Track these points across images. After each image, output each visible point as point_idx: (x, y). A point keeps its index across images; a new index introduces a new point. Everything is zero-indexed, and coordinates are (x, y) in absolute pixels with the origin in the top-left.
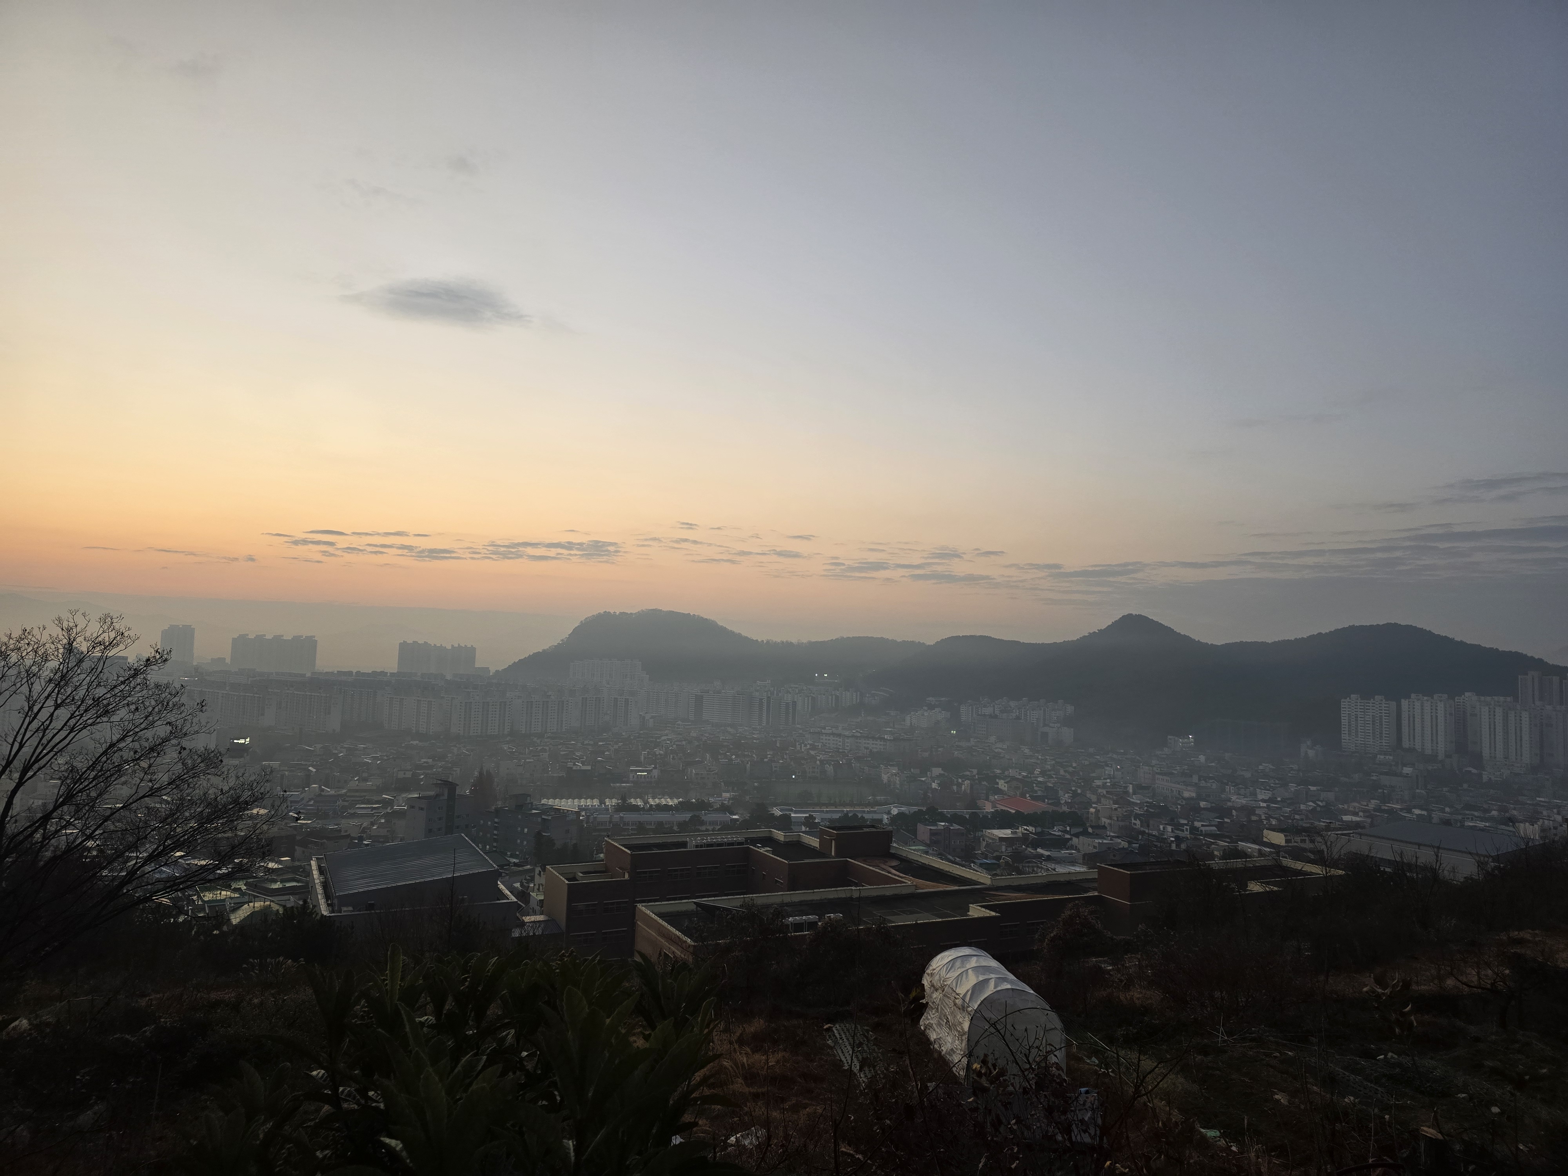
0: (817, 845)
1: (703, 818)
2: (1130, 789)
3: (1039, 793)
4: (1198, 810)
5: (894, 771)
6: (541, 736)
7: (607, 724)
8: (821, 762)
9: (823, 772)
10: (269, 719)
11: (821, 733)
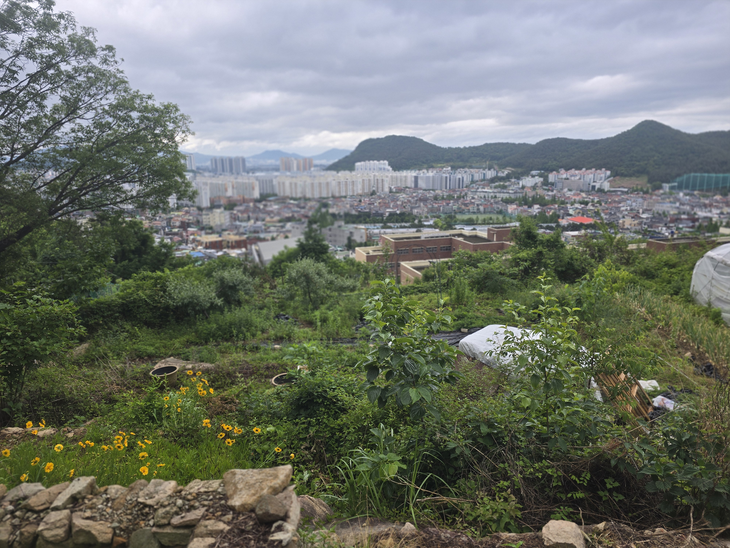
2: (641, 211)
3: (590, 215)
4: (681, 219)
5: (515, 206)
6: (345, 197)
7: (374, 191)
8: (478, 205)
9: (478, 209)
10: (229, 193)
11: (476, 192)
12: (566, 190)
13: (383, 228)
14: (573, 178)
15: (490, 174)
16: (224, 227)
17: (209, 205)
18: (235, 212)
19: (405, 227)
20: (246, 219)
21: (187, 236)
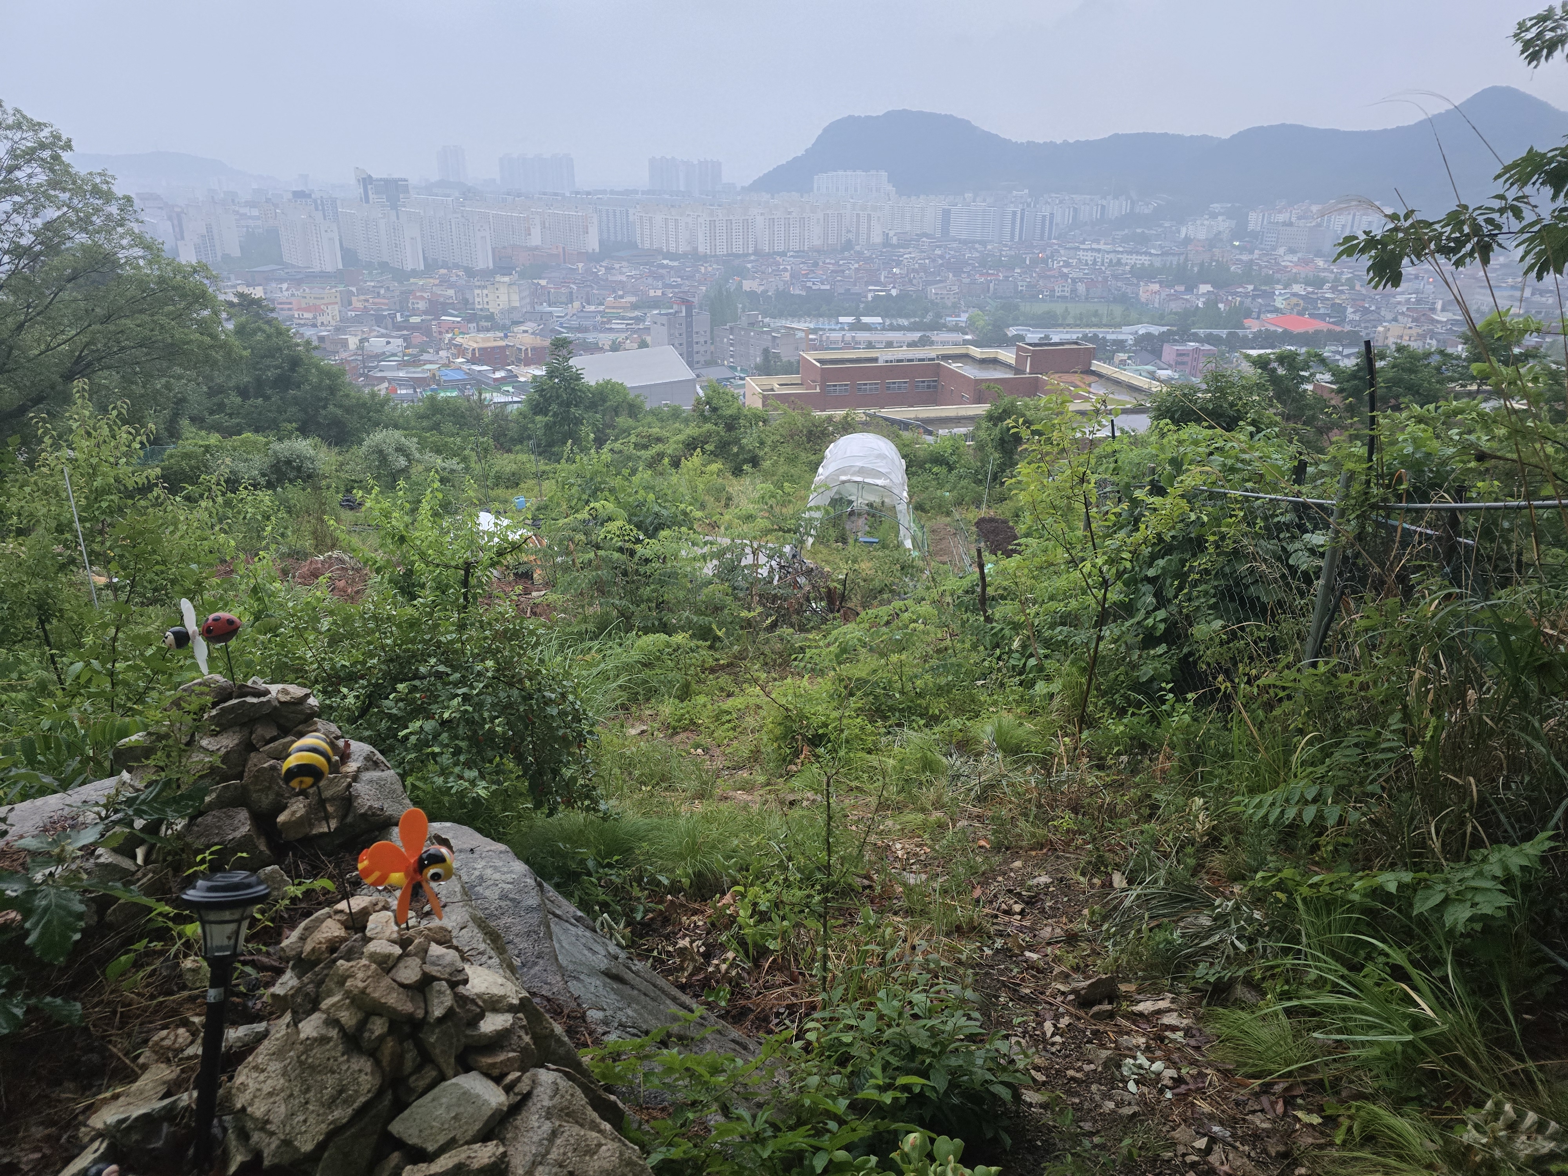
0: (1013, 362)
1: (934, 338)
2: (1439, 306)
3: (1322, 311)
5: (1156, 287)
6: (783, 254)
7: (849, 241)
8: (1073, 280)
9: (1074, 291)
10: (536, 239)
11: (1078, 249)
12: (1281, 251)
13: (853, 327)
14: (1302, 223)
15: (1117, 207)
16: (516, 316)
17: (491, 266)
18: (543, 282)
19: (900, 328)
20: (564, 299)
21: (440, 333)
